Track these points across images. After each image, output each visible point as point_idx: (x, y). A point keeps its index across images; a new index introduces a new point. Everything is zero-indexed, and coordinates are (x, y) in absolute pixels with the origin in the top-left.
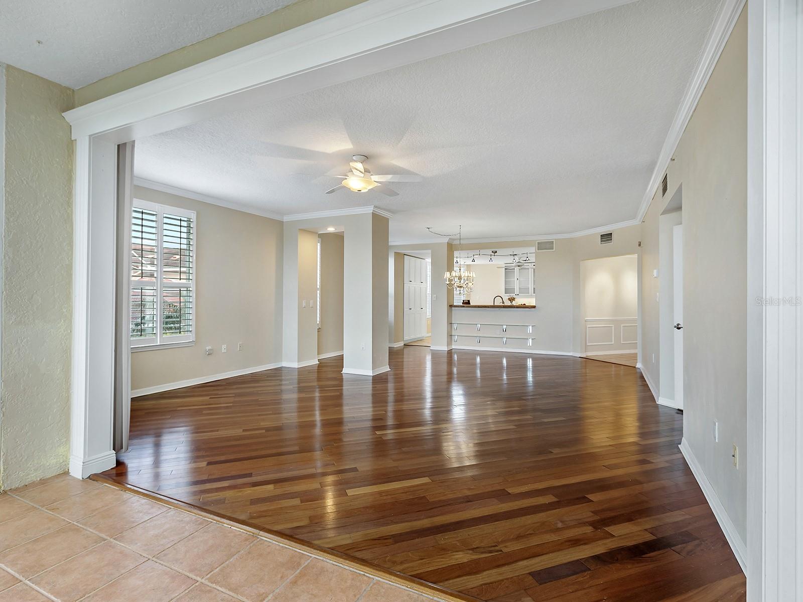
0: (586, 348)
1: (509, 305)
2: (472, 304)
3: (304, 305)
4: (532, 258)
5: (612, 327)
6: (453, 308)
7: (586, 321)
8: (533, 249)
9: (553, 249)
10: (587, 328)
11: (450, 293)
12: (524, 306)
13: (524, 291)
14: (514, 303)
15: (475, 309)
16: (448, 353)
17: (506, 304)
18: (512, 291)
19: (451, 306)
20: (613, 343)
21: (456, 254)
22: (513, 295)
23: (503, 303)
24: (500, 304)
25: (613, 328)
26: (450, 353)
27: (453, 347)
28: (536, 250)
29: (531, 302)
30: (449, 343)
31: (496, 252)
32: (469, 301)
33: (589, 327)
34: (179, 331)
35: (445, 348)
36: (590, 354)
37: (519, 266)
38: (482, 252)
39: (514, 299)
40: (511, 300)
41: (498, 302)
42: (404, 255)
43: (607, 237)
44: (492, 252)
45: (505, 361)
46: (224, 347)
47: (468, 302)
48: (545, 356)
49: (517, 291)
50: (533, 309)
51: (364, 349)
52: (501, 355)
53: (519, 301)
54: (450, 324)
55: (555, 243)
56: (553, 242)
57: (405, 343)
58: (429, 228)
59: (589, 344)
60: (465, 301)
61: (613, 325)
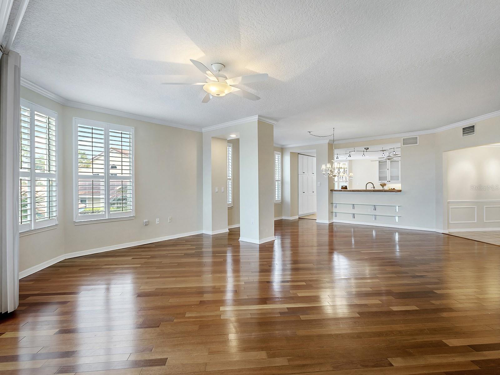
0: (449, 225)
1: (381, 189)
2: (348, 189)
3: (217, 190)
4: (399, 152)
5: (475, 208)
6: (333, 192)
7: (449, 203)
8: (399, 145)
9: (417, 143)
10: (450, 208)
11: (331, 181)
12: (393, 190)
13: (394, 178)
14: (386, 188)
15: (351, 192)
16: (329, 226)
17: (376, 189)
18: (385, 178)
19: (332, 190)
20: (476, 221)
21: (336, 151)
22: (385, 182)
23: (374, 188)
24: (371, 189)
25: (476, 208)
26: (331, 225)
27: (334, 221)
28: (401, 145)
29: (398, 186)
30: (330, 218)
31: (368, 149)
32: (346, 186)
33: (451, 208)
34: (122, 209)
35: (327, 222)
36: (453, 231)
37: (389, 159)
38: (356, 149)
39: (385, 185)
40: (383, 185)
41: (370, 187)
42: (298, 154)
43: (469, 130)
44: (365, 149)
45: (374, 233)
46: (157, 220)
47: (346, 188)
48: (410, 231)
49: (389, 179)
50: (400, 193)
51: (253, 224)
52: (372, 228)
53: (388, 187)
54: (331, 203)
55: (418, 138)
56: (417, 138)
57: (300, 216)
58: (310, 132)
59: (451, 222)
60: (343, 187)
61: (476, 207)
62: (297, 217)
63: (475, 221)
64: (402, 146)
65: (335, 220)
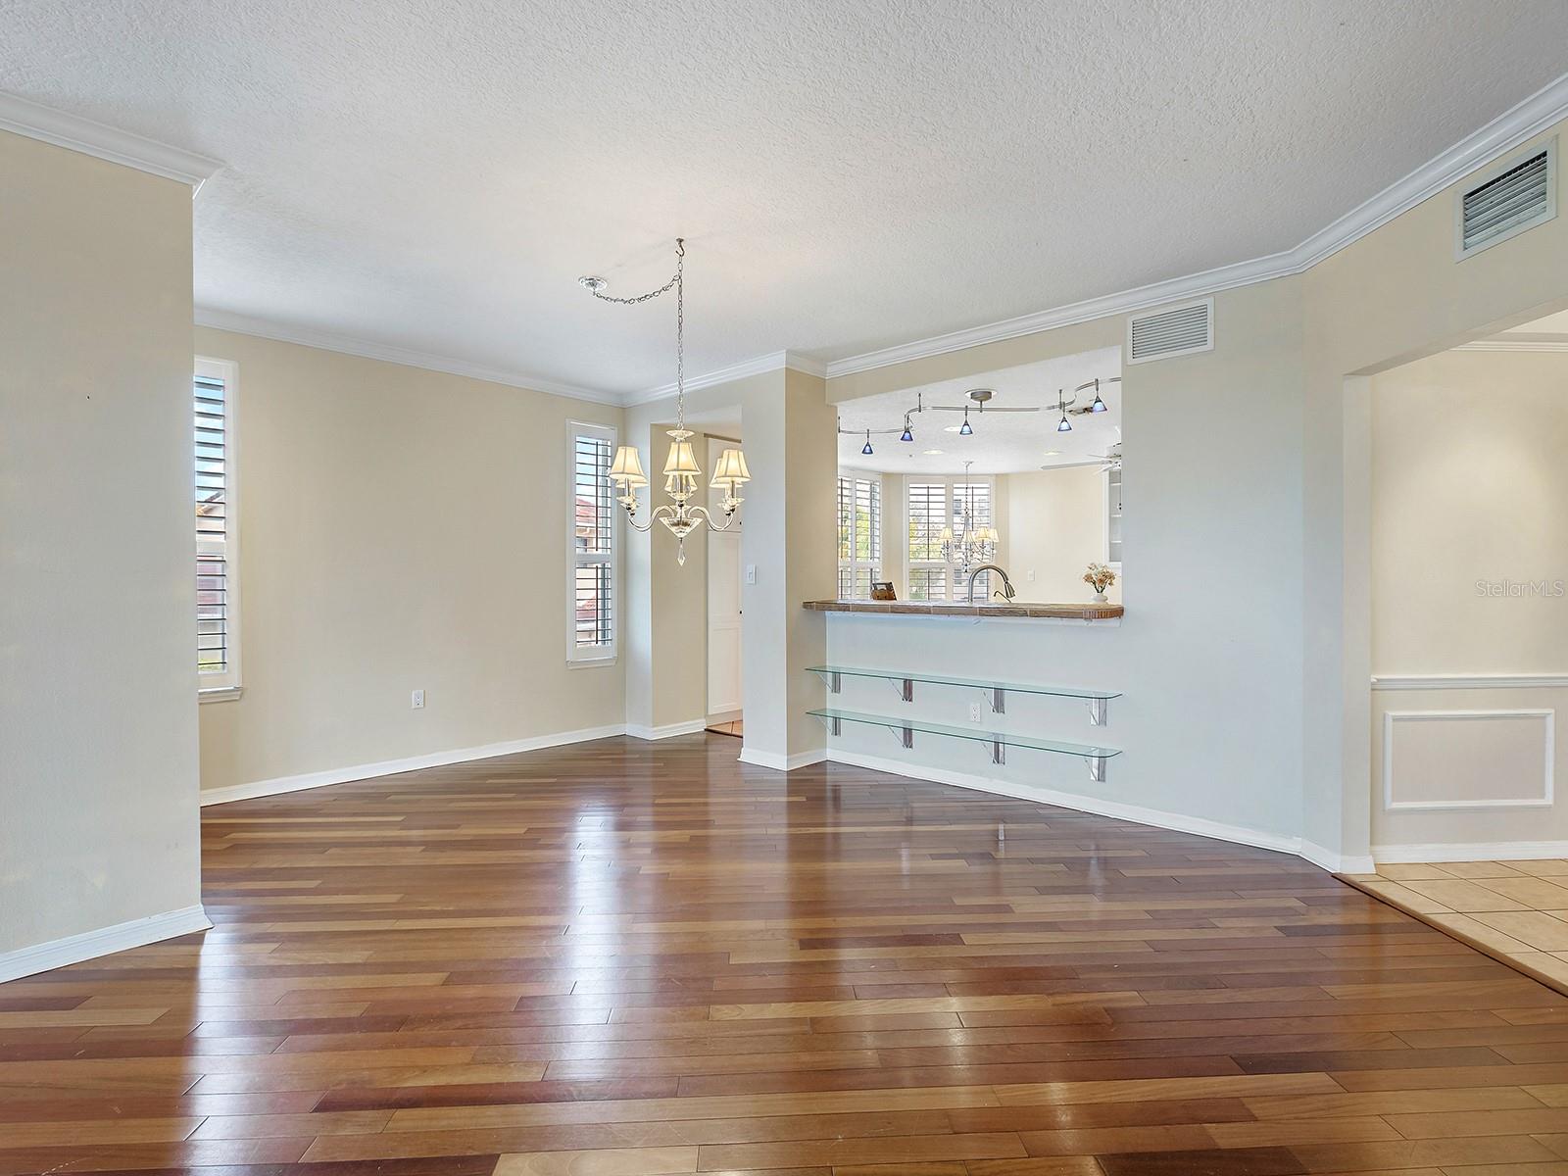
2: (900, 598)
5: (1543, 717)
6: (829, 614)
7: (1379, 687)
9: (1208, 341)
10: (1389, 723)
20: (1549, 800)
23: (1010, 592)
25: (1550, 722)
27: (829, 754)
31: (987, 395)
32: (889, 586)
33: (1396, 719)
35: (782, 762)
39: (1106, 579)
40: (1100, 580)
44: (973, 396)
47: (888, 593)
50: (1113, 622)
55: (1210, 311)
56: (1204, 309)
57: (713, 724)
58: (592, 283)
59: (1396, 805)
60: (879, 587)
61: (1553, 711)
62: (697, 726)
63: (1543, 796)
64: (1131, 361)
65: (835, 752)
